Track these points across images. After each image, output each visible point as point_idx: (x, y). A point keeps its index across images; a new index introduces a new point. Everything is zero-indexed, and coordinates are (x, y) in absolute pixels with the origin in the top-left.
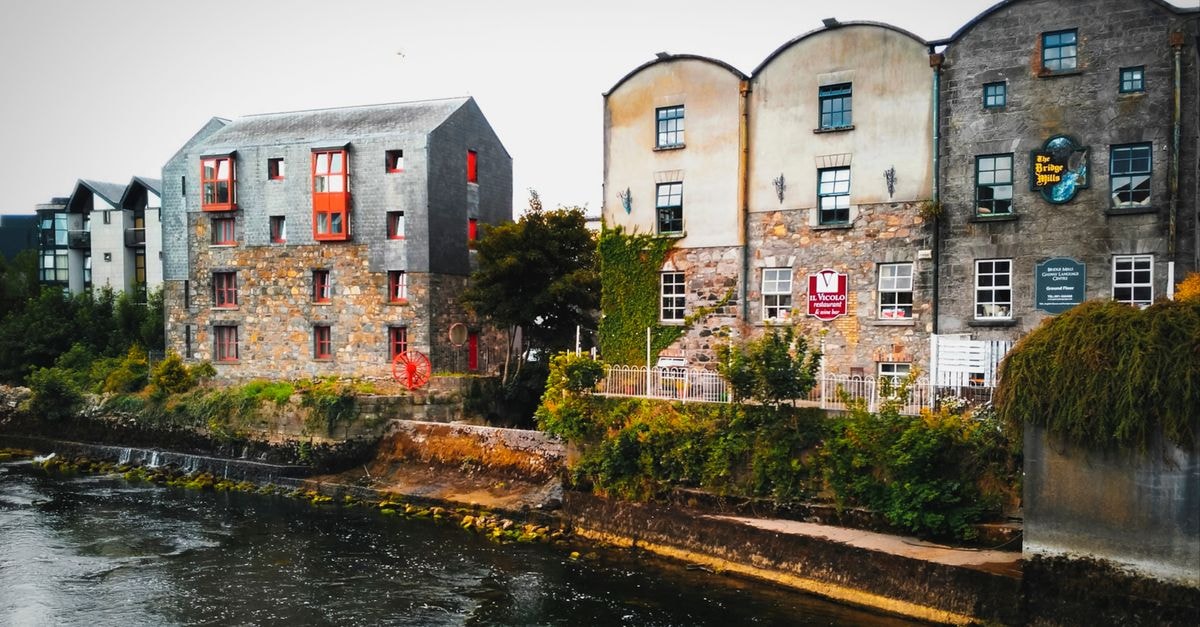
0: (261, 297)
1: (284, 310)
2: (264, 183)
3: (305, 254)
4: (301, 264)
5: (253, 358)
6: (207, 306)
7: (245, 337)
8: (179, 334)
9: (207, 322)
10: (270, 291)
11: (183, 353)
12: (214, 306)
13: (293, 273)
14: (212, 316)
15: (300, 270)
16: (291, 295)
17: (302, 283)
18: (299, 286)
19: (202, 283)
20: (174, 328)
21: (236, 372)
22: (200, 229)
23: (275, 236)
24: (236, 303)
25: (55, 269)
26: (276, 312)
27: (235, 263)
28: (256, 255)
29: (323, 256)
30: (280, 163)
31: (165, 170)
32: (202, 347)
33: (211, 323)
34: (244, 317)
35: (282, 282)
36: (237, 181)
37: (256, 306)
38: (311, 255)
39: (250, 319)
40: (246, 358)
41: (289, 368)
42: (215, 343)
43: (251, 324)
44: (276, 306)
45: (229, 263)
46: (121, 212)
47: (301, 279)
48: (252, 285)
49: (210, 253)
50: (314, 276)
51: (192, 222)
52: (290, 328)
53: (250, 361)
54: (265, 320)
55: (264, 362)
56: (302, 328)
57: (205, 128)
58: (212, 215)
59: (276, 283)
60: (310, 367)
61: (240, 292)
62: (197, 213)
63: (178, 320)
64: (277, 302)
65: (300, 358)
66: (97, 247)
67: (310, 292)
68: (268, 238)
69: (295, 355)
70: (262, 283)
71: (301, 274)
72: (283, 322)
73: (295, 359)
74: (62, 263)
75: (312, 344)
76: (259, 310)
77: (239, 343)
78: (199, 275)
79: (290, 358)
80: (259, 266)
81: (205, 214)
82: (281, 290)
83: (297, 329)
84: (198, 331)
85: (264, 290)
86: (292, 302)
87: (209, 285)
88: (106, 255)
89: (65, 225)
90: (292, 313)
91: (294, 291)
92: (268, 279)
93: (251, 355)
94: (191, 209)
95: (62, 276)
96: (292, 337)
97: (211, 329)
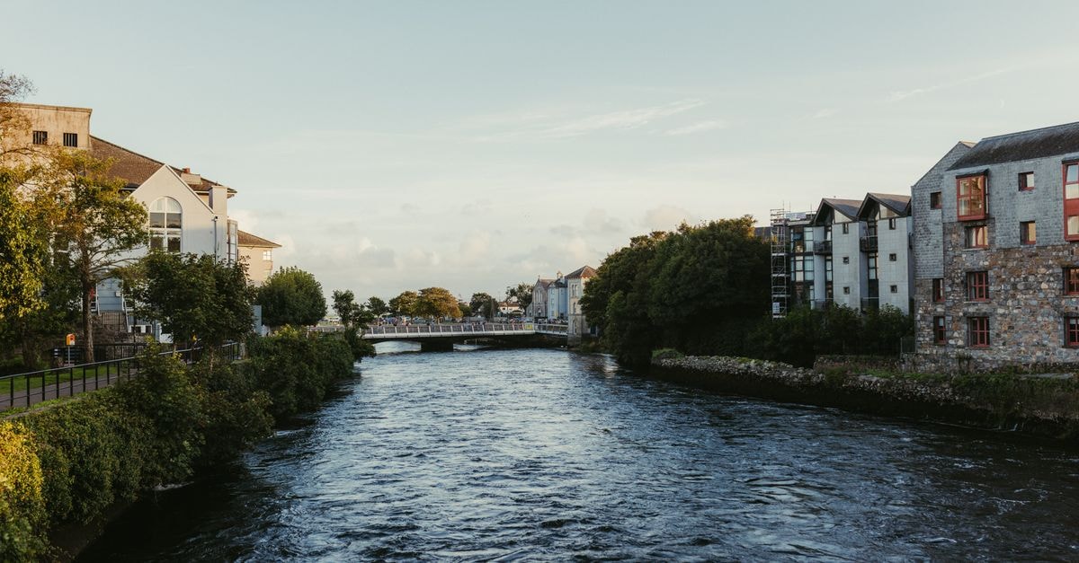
0: (1012, 292)
1: (1034, 302)
2: (1015, 194)
3: (1054, 254)
4: (1050, 262)
5: (1004, 344)
6: (960, 301)
7: (995, 326)
8: (927, 323)
9: (961, 314)
10: (1020, 287)
11: (931, 340)
12: (967, 300)
13: (1043, 270)
14: (966, 309)
15: (1048, 267)
16: (1041, 289)
17: (1052, 279)
18: (1049, 281)
19: (957, 281)
20: (923, 318)
21: (986, 355)
22: (954, 236)
23: (1024, 238)
24: (987, 297)
25: (804, 270)
26: (1026, 304)
27: (987, 263)
28: (1005, 256)
29: (1072, 254)
30: (1028, 176)
31: (914, 188)
32: (956, 334)
33: (965, 314)
34: (995, 309)
35: (1031, 279)
36: (988, 194)
37: (1006, 299)
38: (1061, 254)
39: (1001, 311)
40: (997, 345)
41: (1039, 354)
42: (968, 332)
43: (1002, 315)
44: (1026, 299)
45: (981, 263)
46: (858, 224)
47: (1051, 275)
48: (1003, 281)
49: (964, 256)
50: (1063, 273)
51: (947, 231)
52: (1039, 319)
53: (1001, 347)
54: (1016, 311)
55: (1015, 348)
56: (1052, 319)
57: (951, 152)
58: (965, 225)
59: (1026, 279)
60: (1060, 353)
61: (992, 288)
62: (952, 223)
63: (926, 311)
64: (1028, 296)
65: (1051, 345)
66: (838, 252)
67: (1060, 286)
68: (1019, 240)
69: (1045, 342)
70: (1012, 280)
71: (1051, 271)
72: (1033, 313)
73: (1044, 345)
74: (809, 266)
75: (1062, 333)
76: (1010, 303)
77: (991, 331)
78: (953, 275)
79: (1040, 345)
80: (1010, 265)
81: (959, 224)
82: (1031, 285)
83: (1047, 319)
84: (953, 321)
85: (1014, 286)
86: (1041, 295)
87: (962, 282)
88: (845, 259)
89: (812, 236)
90: (1041, 306)
91: (1044, 286)
92: (1018, 276)
93: (1001, 342)
94: (946, 220)
95: (809, 277)
96: (1042, 326)
97: (964, 319)
